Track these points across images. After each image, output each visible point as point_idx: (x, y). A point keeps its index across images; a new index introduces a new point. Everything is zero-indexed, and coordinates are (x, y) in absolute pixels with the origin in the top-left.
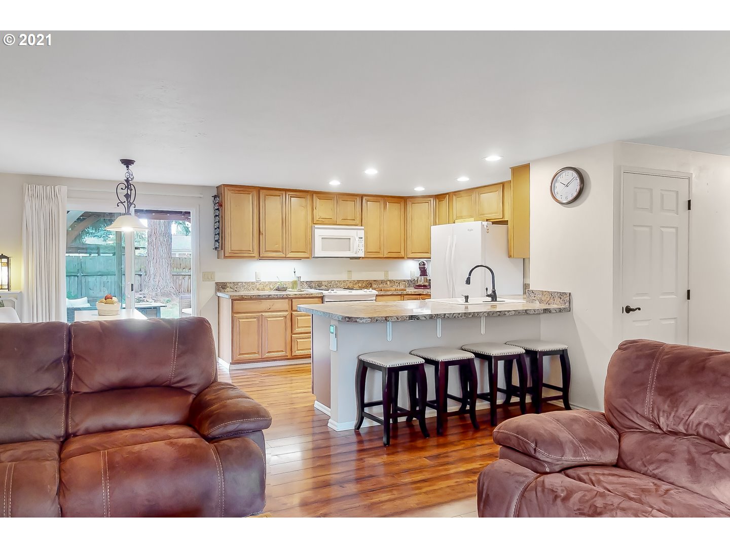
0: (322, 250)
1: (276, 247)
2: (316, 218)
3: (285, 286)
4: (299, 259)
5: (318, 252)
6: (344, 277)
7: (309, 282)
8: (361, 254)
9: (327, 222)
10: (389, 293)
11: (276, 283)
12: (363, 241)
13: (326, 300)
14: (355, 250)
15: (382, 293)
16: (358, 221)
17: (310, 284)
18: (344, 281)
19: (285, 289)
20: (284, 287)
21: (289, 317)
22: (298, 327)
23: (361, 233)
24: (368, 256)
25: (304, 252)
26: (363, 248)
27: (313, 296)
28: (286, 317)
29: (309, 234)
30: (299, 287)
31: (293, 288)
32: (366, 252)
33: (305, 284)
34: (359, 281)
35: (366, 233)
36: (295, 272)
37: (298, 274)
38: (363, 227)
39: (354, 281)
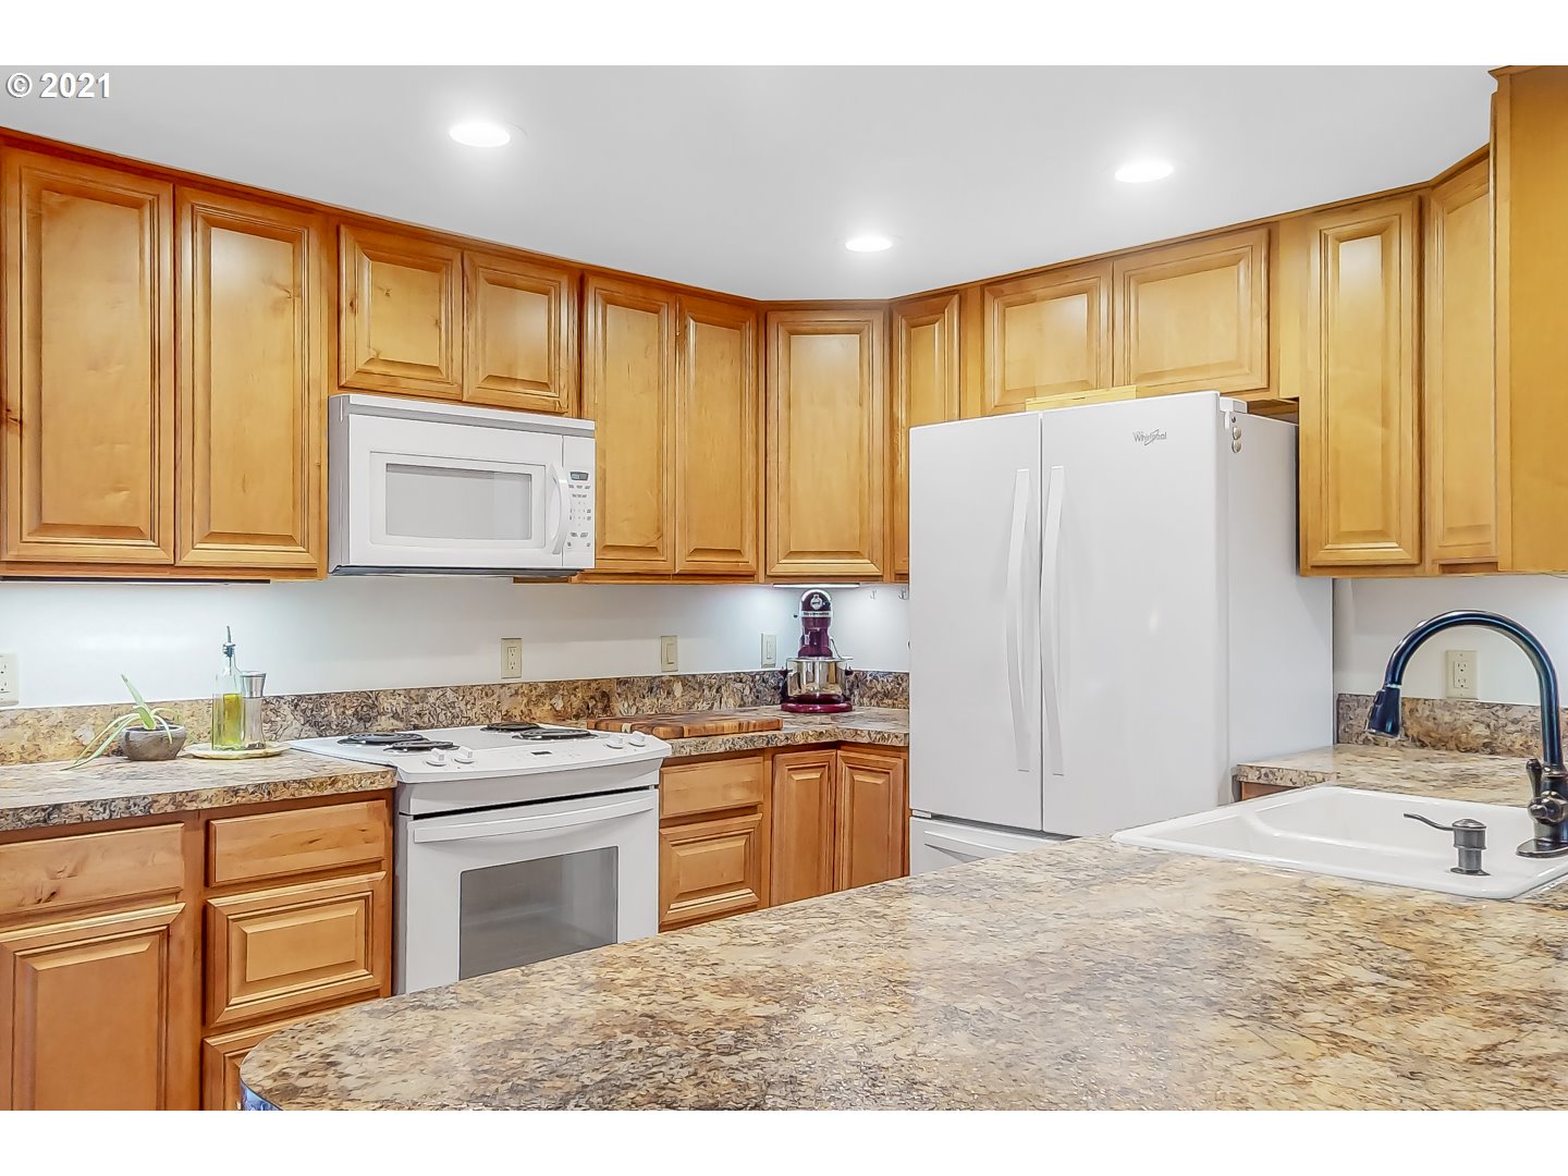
0: (387, 534)
1: (113, 506)
2: (356, 357)
3: (168, 732)
4: (257, 576)
5: (366, 542)
6: (482, 666)
7: (309, 698)
8: (583, 557)
9: (414, 385)
10: (717, 745)
11: (116, 711)
12: (591, 493)
13: (417, 806)
14: (553, 535)
15: (689, 747)
16: (564, 393)
17: (315, 713)
18: (487, 690)
19: (166, 749)
20: (162, 739)
21: (186, 933)
22: (246, 985)
23: (583, 453)
24: (610, 566)
25: (288, 540)
26: (590, 528)
27: (342, 788)
28: (166, 935)
29: (316, 437)
30: (252, 733)
31: (216, 735)
32: (604, 548)
33: (286, 709)
34: (553, 688)
35: (601, 454)
36: (229, 652)
37: (246, 662)
38: (589, 425)
39: (533, 686)
